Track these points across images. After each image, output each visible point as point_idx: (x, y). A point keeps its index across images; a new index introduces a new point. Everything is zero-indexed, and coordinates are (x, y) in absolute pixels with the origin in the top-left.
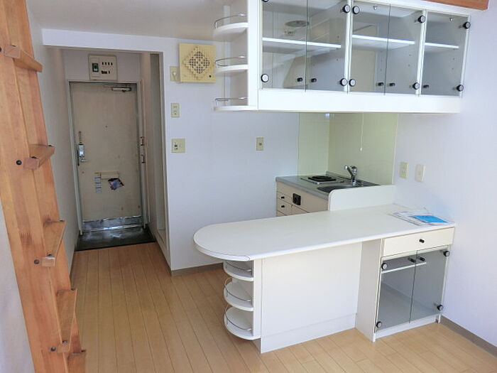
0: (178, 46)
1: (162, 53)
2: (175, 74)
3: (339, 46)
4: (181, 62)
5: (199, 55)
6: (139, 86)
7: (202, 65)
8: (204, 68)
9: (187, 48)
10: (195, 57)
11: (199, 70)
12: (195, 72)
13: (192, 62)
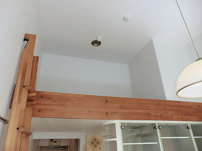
0: (87, 135)
1: (80, 139)
2: (85, 148)
3: (157, 143)
4: (87, 143)
5: (95, 139)
6: (69, 147)
7: (96, 144)
8: (97, 145)
9: (90, 137)
10: (93, 141)
11: (95, 146)
12: (93, 147)
13: (92, 143)
